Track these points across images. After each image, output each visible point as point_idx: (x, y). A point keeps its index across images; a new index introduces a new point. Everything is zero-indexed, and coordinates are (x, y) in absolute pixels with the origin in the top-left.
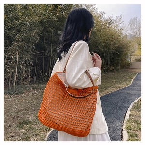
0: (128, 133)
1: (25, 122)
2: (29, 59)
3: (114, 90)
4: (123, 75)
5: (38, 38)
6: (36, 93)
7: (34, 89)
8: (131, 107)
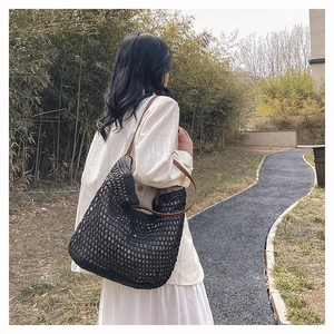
0: (284, 297)
1: (36, 287)
2: (25, 129)
3: (225, 197)
4: (235, 162)
5: (48, 77)
6: (44, 212)
7: (39, 202)
8: (272, 235)
